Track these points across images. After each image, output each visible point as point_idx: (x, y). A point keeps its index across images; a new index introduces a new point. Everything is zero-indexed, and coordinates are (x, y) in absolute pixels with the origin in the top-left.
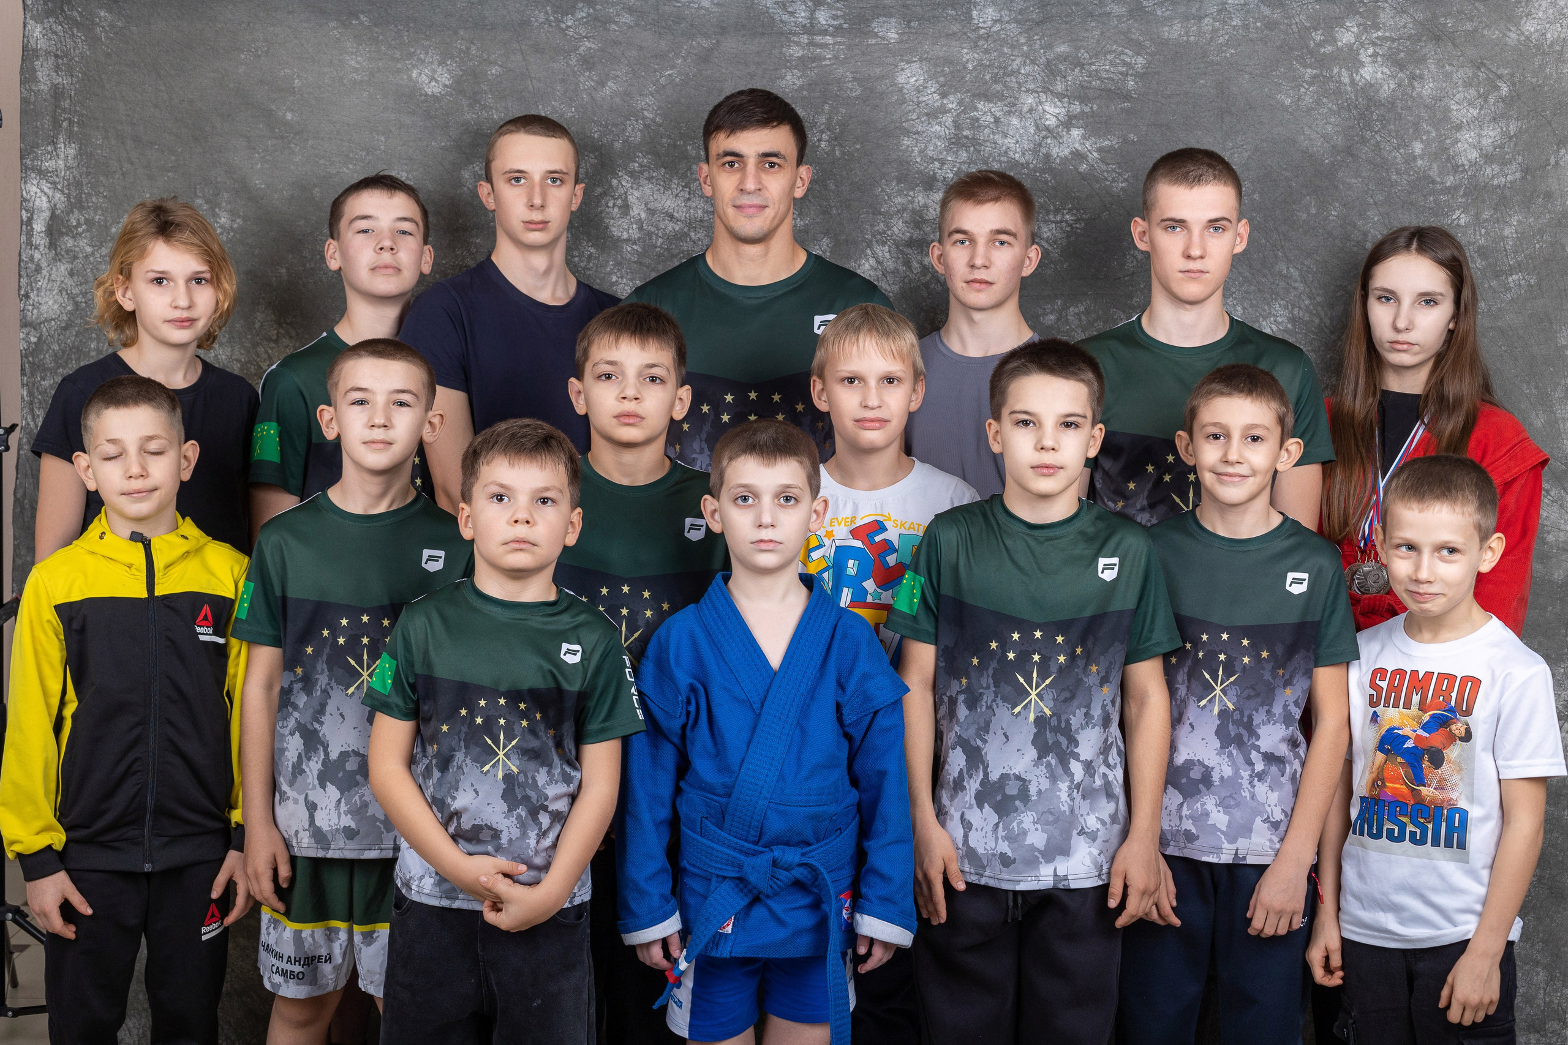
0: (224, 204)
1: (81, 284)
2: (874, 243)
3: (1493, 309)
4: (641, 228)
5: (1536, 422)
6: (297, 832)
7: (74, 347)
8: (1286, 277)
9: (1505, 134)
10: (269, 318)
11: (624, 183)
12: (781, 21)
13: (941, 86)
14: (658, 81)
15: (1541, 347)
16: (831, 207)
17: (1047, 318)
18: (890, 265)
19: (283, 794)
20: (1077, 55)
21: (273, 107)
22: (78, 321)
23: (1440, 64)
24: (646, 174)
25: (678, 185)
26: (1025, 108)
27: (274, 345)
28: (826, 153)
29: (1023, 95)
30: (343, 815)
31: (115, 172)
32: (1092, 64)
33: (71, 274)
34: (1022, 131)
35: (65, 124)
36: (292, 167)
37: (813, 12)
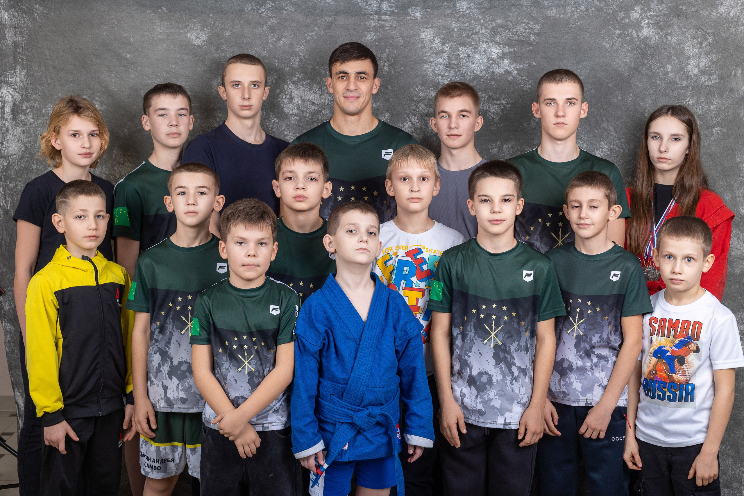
0: (97, 98)
1: (28, 137)
2: (410, 115)
3: (706, 144)
4: (298, 109)
5: (727, 198)
6: (159, 400)
7: (25, 168)
8: (607, 130)
9: (710, 61)
10: (119, 153)
11: (290, 87)
12: (365, 9)
13: (442, 39)
14: (306, 38)
15: (728, 162)
16: (390, 98)
17: (493, 150)
18: (418, 125)
19: (152, 382)
20: (507, 24)
21: (121, 51)
22: (27, 155)
23: (680, 28)
24: (301, 83)
25: (316, 88)
26: (482, 50)
27: (122, 166)
28: (387, 72)
29: (481, 44)
30: (180, 392)
31: (44, 83)
32: (514, 28)
33: (24, 132)
34: (481, 61)
35: (20, 60)
36: (130, 80)
37: (380, 4)
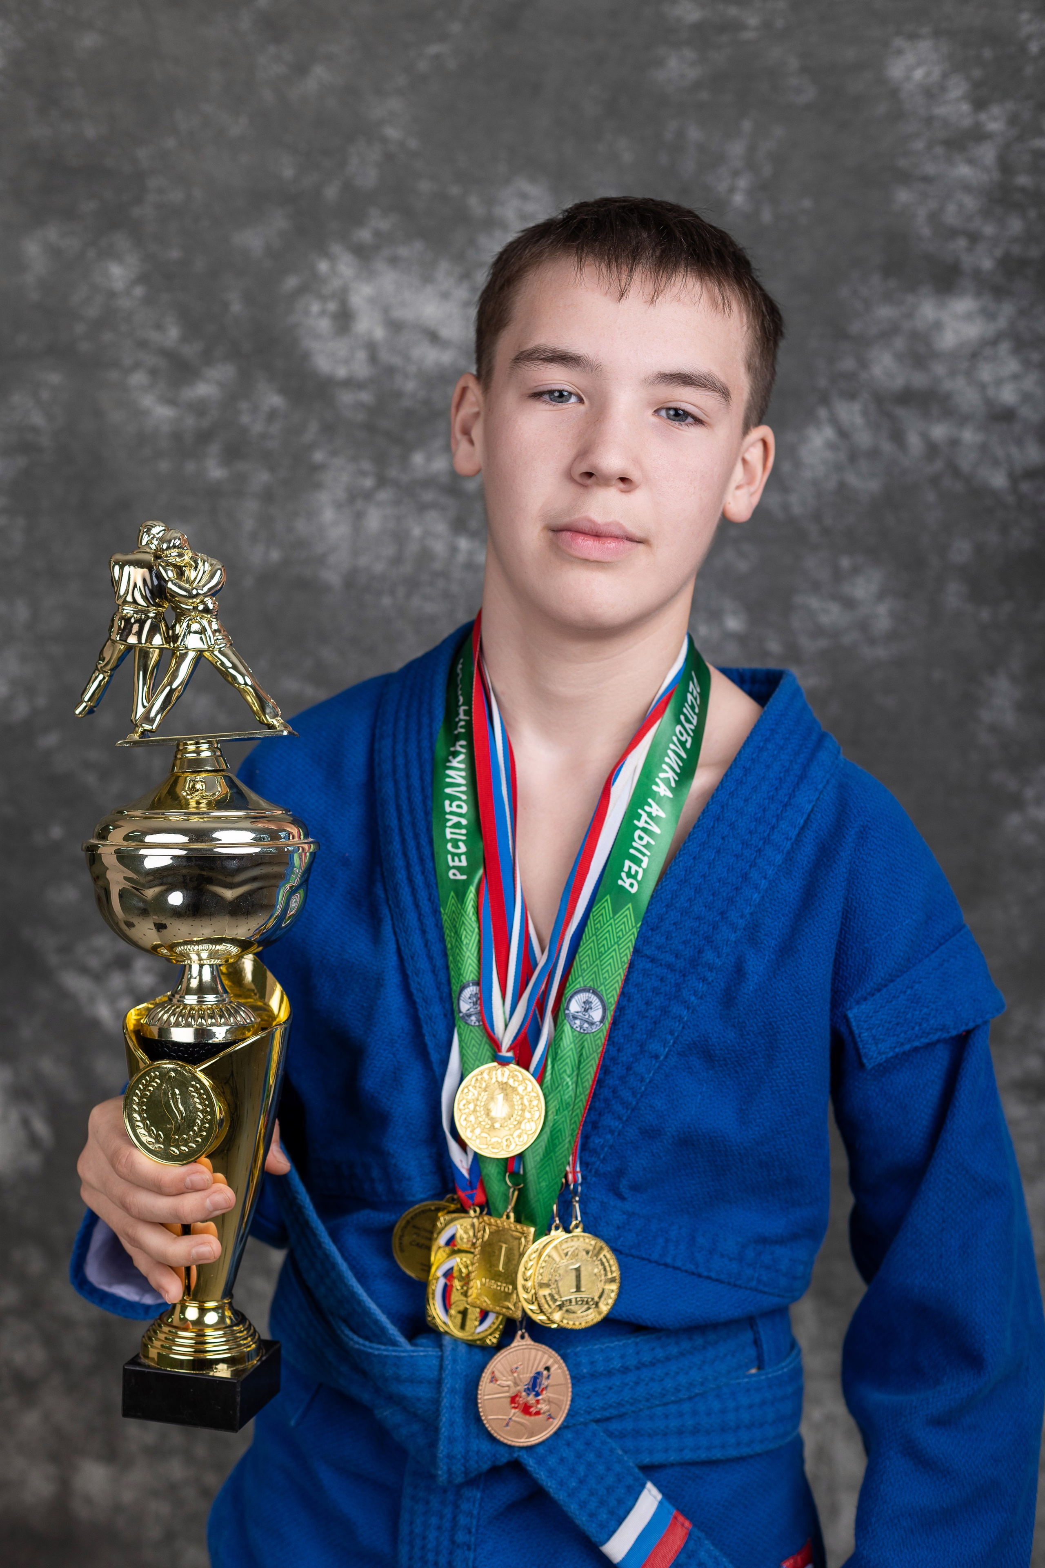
11: (341, 269)
13: (976, 86)
14: (413, 66)
24: (387, 251)
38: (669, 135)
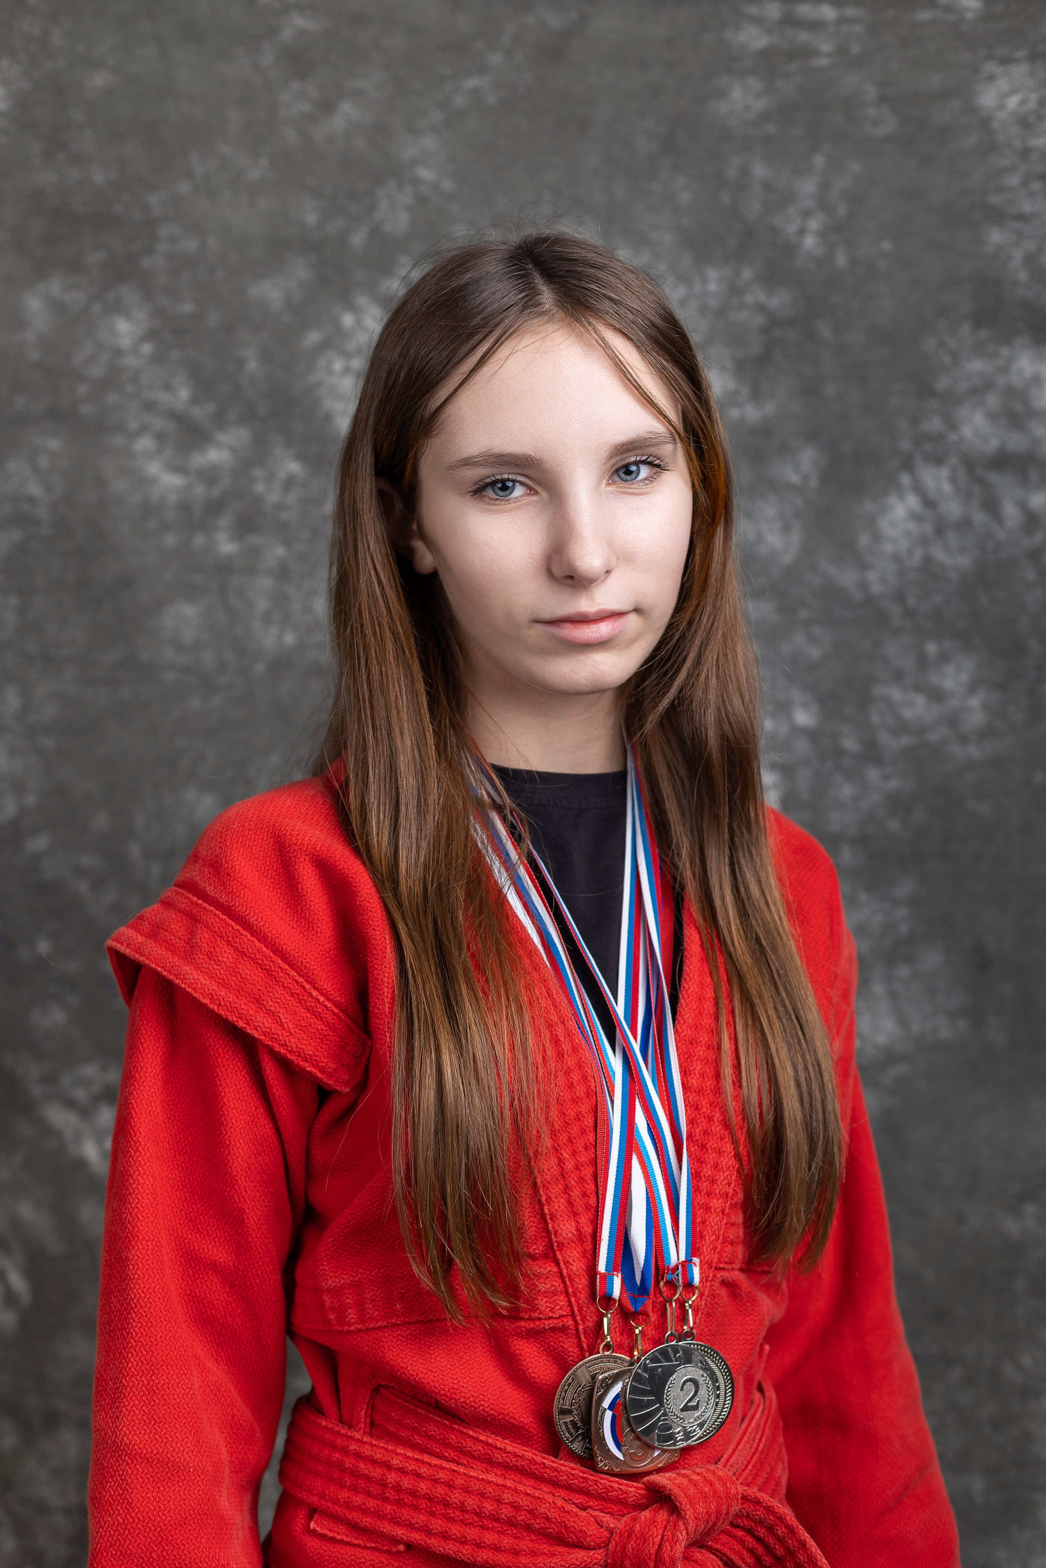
2: (918, 459)
14: (449, 101)
38: (731, 173)
